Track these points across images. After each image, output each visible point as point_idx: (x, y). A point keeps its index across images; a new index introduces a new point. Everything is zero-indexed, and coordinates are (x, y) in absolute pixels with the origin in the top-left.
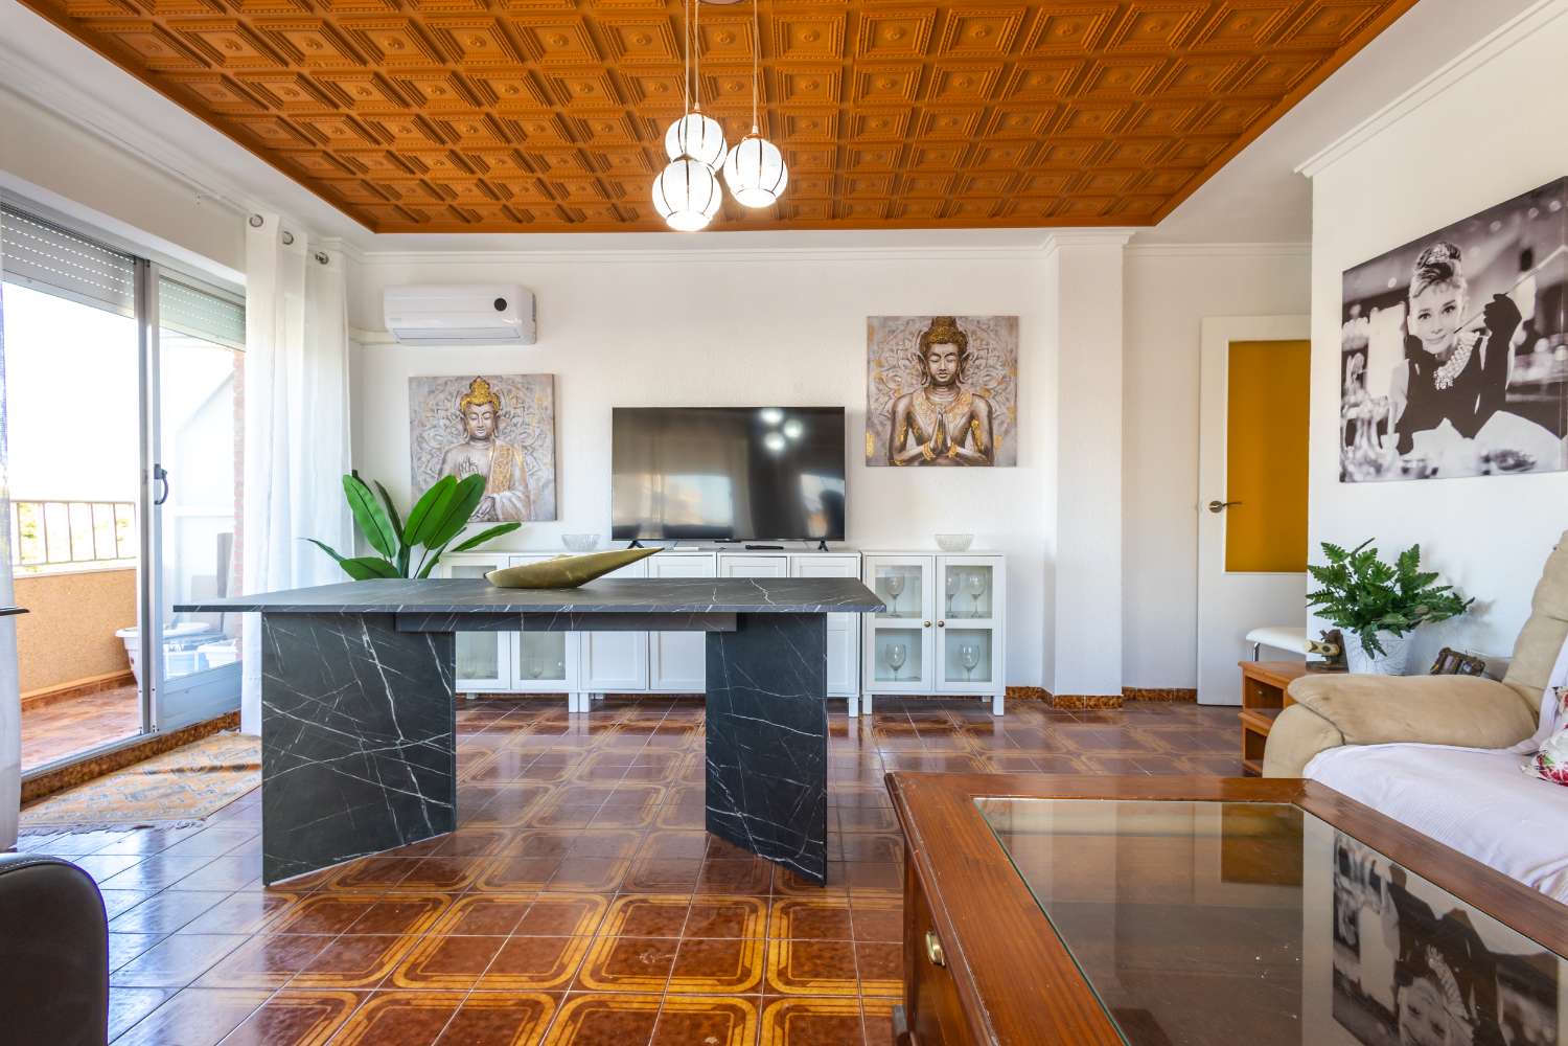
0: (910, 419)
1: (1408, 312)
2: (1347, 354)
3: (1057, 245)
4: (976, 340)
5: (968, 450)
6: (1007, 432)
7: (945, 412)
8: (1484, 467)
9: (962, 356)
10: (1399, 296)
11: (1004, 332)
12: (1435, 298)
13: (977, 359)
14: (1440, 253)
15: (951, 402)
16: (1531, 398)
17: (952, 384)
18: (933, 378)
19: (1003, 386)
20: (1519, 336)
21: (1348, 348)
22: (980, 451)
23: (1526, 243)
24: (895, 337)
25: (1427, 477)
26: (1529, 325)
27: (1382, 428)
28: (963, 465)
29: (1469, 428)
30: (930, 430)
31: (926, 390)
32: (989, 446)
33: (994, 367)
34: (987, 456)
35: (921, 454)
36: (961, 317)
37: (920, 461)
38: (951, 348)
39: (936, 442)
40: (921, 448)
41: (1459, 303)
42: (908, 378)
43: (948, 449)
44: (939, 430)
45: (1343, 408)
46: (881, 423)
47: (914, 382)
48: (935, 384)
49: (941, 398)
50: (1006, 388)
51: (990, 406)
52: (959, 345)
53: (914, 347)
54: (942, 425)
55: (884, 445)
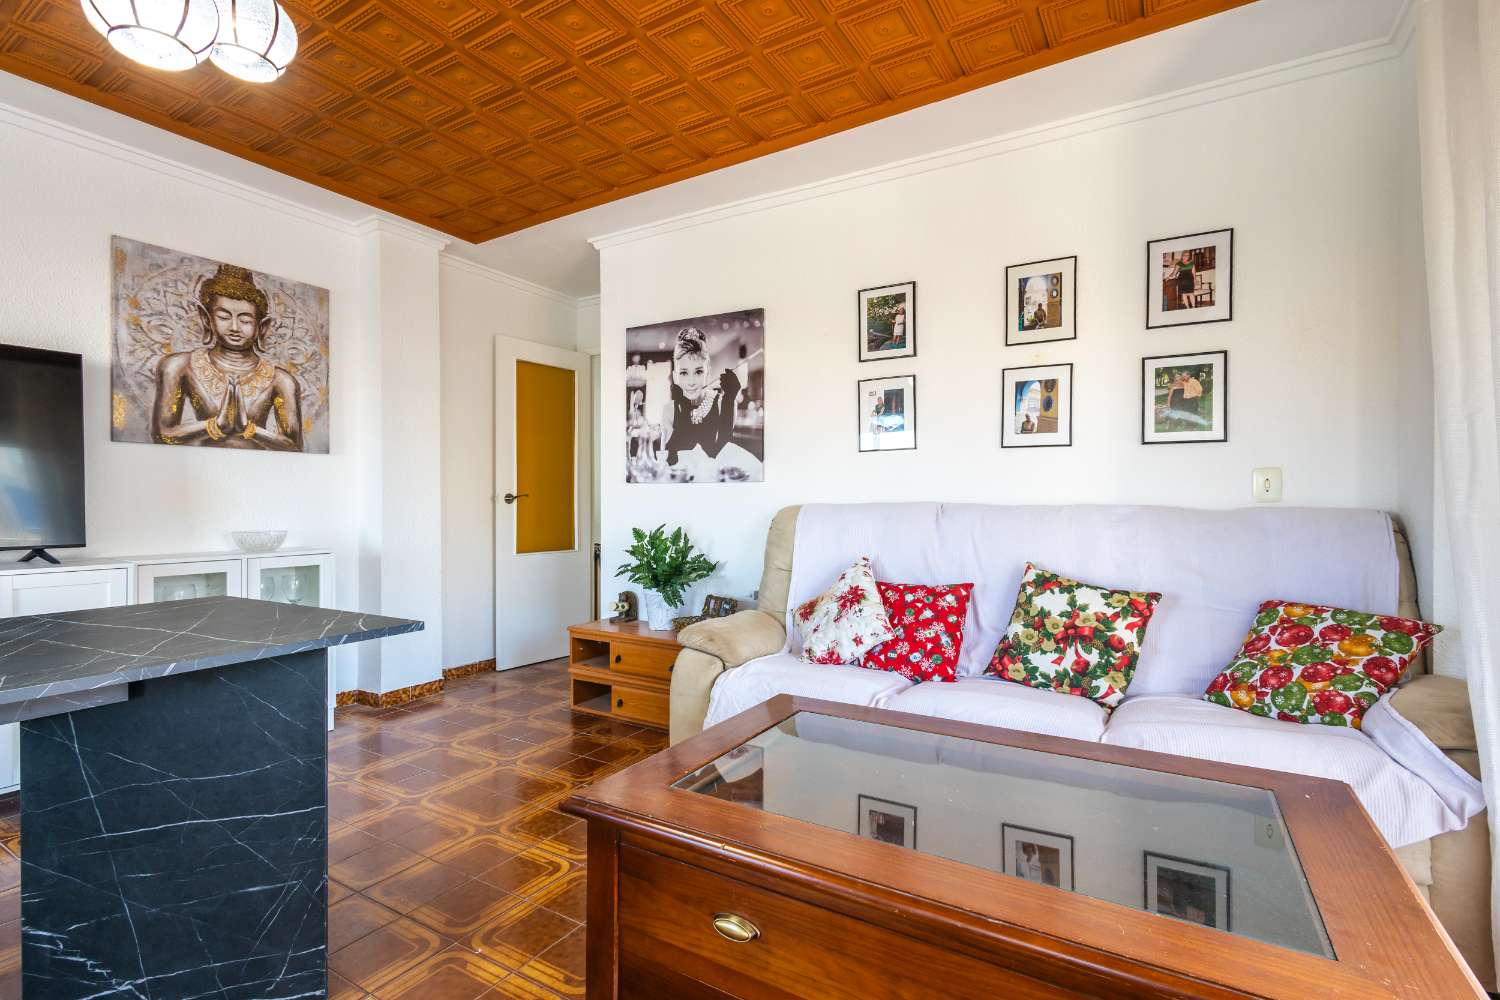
0: (186, 385)
1: (673, 368)
2: (630, 390)
3: (379, 229)
4: (279, 304)
5: (271, 431)
6: (318, 415)
7: (239, 383)
8: (721, 477)
9: (261, 317)
10: (666, 356)
11: (313, 303)
12: (689, 362)
13: (280, 327)
14: (692, 333)
15: (248, 372)
16: (746, 436)
17: (247, 350)
18: (221, 338)
19: (313, 363)
20: (739, 398)
21: (631, 384)
22: (285, 434)
23: (742, 341)
24: (162, 274)
25: (687, 482)
26: (745, 392)
27: (657, 445)
28: (263, 449)
29: (712, 452)
30: (219, 404)
31: (210, 351)
32: (297, 429)
33: (300, 340)
34: (295, 440)
35: (204, 432)
36: (260, 274)
37: (203, 439)
38: (245, 306)
39: (226, 417)
40: (203, 424)
41: (705, 369)
42: (183, 331)
43: (243, 429)
44: (229, 404)
45: (628, 428)
46: (140, 385)
47: (194, 339)
48: (223, 347)
49: (233, 365)
50: (316, 367)
51: (297, 385)
52: (257, 307)
53: (193, 294)
54: (233, 399)
55: (144, 414)
